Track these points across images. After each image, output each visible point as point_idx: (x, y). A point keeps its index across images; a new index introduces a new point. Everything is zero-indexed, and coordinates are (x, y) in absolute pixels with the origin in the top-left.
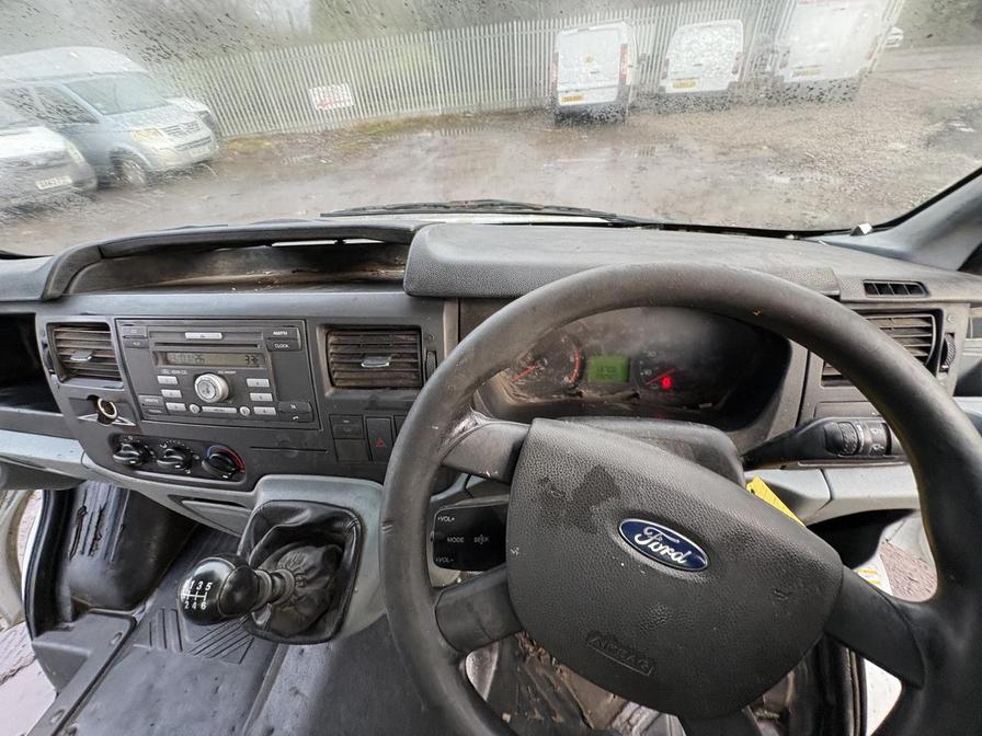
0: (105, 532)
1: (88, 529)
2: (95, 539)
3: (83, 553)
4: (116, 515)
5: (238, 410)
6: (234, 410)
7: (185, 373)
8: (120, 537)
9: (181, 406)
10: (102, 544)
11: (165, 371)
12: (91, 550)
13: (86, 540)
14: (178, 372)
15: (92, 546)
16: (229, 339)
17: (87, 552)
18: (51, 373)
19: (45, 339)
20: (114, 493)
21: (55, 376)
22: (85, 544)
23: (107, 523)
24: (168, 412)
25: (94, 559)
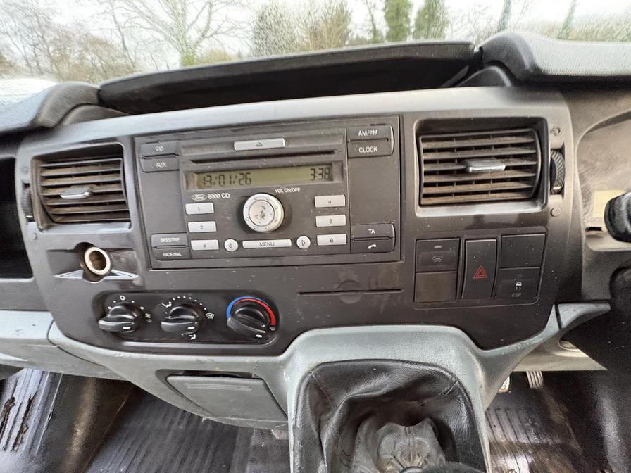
0: (32, 423)
1: (15, 422)
2: (21, 431)
3: (5, 449)
4: (46, 404)
5: (294, 242)
6: (287, 243)
7: (227, 196)
8: (47, 427)
9: (213, 244)
10: (28, 437)
11: (198, 197)
12: (15, 444)
13: (10, 434)
14: (217, 196)
15: (17, 439)
16: (294, 147)
17: (10, 447)
18: (30, 220)
19: (28, 178)
20: (47, 379)
21: (33, 224)
22: (9, 438)
23: (35, 413)
24: (190, 254)
25: (19, 454)
